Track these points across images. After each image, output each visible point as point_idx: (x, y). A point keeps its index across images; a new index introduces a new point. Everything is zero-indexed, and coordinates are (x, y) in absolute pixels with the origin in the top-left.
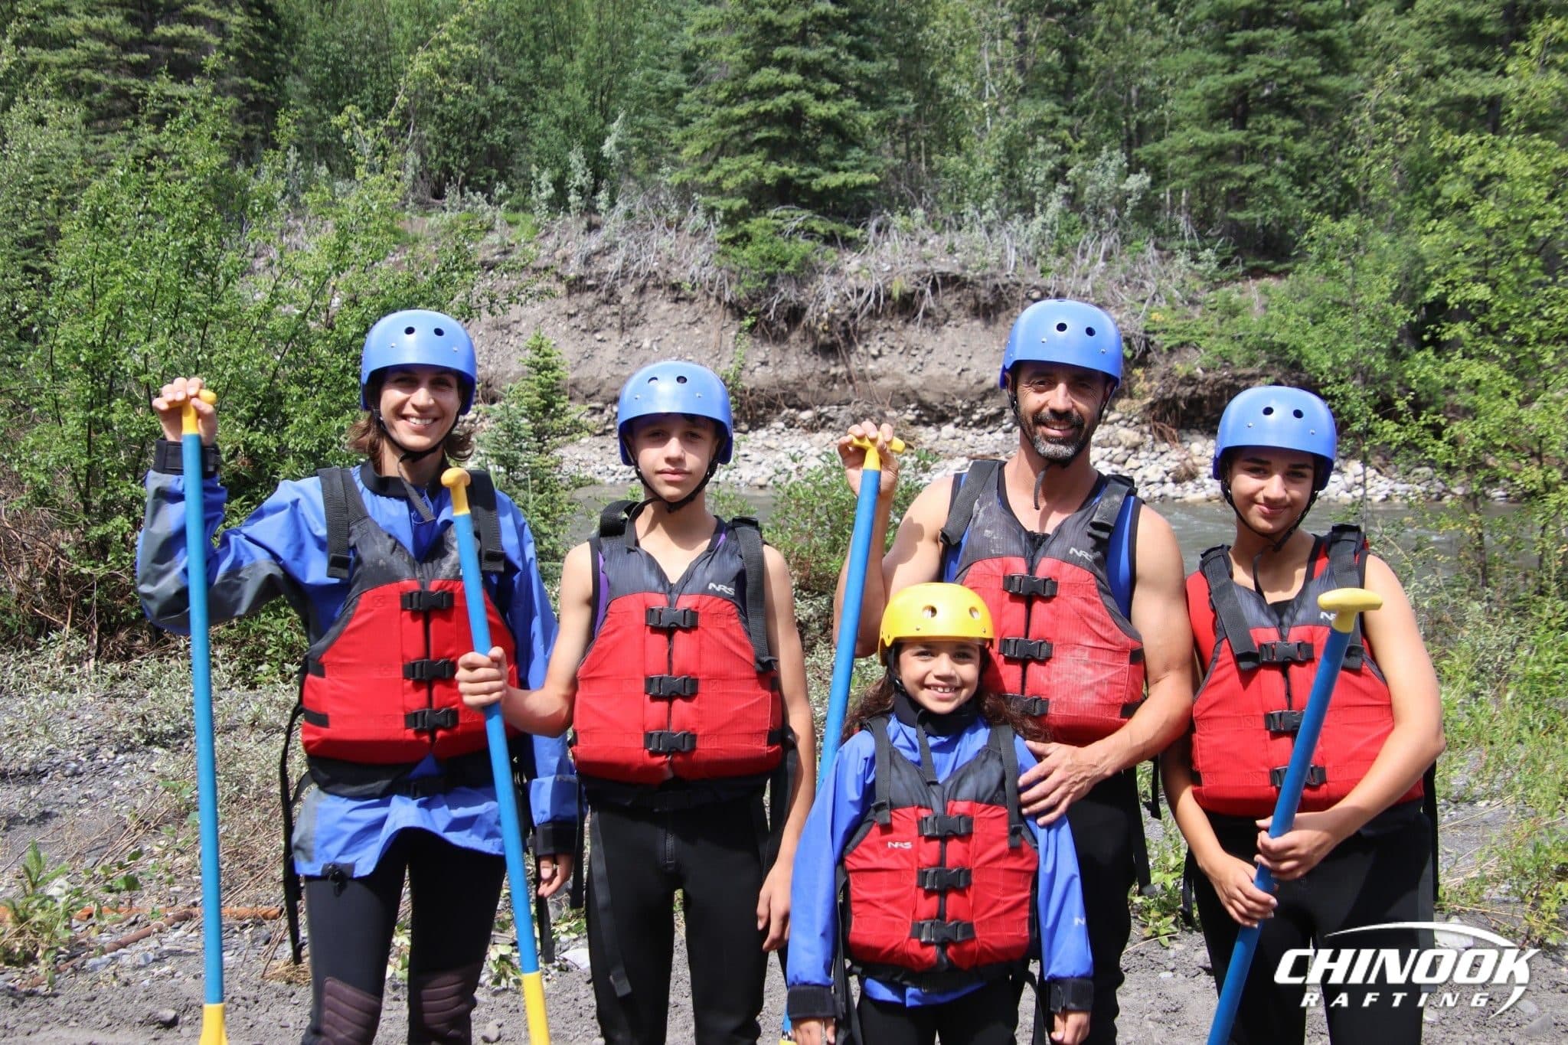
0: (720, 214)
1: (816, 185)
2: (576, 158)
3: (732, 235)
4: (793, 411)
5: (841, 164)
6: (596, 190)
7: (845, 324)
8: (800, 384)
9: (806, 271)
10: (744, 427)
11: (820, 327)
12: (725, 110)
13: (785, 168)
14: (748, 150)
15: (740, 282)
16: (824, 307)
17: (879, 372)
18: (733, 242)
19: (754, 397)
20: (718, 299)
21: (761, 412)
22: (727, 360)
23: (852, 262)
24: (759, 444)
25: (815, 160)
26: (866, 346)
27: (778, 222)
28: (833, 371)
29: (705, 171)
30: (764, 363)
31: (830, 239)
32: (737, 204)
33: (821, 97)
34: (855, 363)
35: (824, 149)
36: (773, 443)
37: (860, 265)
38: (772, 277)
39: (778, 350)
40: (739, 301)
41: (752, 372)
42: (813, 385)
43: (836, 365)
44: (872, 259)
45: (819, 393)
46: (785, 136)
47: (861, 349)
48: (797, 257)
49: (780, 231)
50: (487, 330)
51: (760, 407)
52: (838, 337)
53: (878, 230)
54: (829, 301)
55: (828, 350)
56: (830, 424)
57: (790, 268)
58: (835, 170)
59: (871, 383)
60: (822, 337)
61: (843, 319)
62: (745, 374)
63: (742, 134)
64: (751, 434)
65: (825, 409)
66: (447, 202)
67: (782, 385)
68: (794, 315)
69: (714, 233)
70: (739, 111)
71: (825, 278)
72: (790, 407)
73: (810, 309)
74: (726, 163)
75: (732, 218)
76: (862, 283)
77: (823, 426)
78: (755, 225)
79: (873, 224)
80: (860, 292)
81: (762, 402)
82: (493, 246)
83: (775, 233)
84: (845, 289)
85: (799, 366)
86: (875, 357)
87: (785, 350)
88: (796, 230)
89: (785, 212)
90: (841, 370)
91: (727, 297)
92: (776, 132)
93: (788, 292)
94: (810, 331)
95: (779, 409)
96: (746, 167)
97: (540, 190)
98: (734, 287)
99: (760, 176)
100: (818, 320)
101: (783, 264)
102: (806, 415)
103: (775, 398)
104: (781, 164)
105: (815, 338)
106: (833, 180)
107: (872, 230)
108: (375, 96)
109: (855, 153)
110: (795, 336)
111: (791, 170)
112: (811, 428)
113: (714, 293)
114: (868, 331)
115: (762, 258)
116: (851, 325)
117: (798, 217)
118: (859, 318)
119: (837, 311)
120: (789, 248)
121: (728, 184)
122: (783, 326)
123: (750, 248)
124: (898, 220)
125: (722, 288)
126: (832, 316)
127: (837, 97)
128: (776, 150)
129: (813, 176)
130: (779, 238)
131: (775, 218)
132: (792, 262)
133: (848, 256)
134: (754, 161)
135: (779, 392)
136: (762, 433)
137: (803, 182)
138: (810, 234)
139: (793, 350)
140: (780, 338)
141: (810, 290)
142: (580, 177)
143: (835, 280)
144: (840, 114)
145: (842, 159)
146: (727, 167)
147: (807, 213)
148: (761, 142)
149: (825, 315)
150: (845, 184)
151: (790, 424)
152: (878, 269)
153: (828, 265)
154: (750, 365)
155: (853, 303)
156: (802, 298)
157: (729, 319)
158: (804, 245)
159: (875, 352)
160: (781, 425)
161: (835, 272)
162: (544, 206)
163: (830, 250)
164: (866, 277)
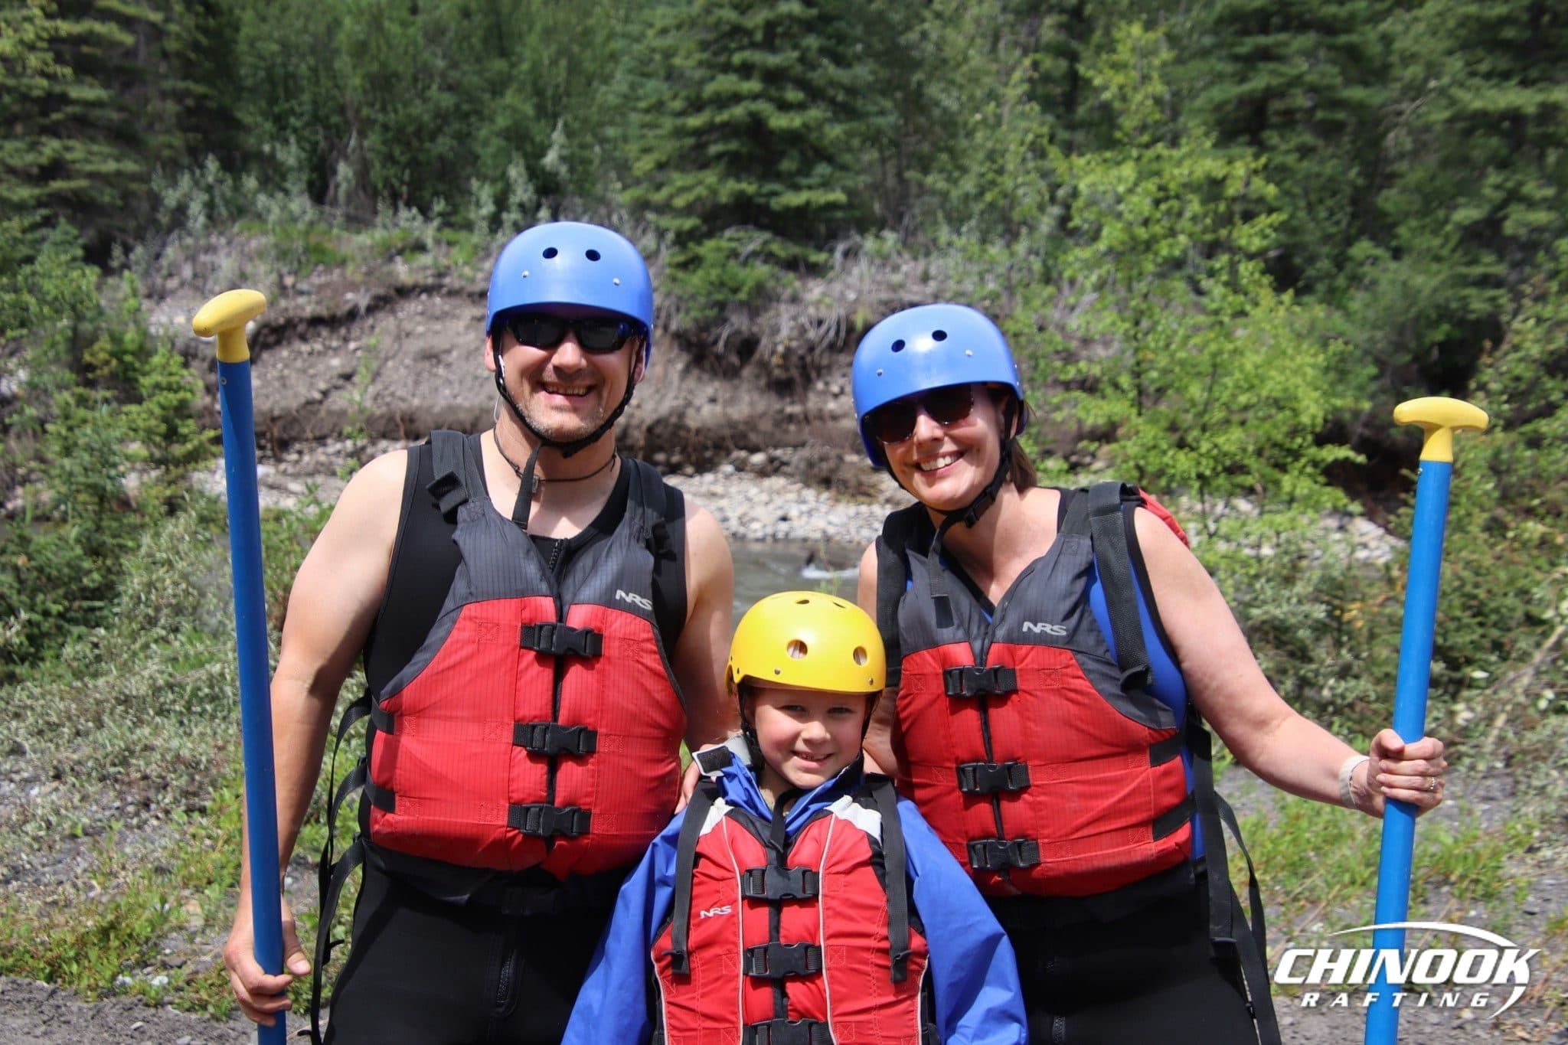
0: (670, 236)
1: (776, 204)
2: (516, 172)
3: (681, 258)
4: (743, 454)
5: (804, 181)
6: (538, 207)
7: (802, 358)
8: (751, 423)
9: (761, 299)
10: (689, 470)
11: (775, 360)
12: (679, 122)
13: (744, 186)
14: (704, 166)
15: (687, 312)
16: (778, 338)
17: (839, 411)
18: (684, 266)
19: (701, 438)
20: (666, 328)
21: (708, 454)
22: (671, 395)
23: (815, 290)
24: (704, 489)
25: (778, 176)
26: (827, 384)
27: (733, 245)
28: (789, 409)
29: (659, 187)
30: (713, 400)
31: (792, 265)
32: (688, 223)
33: (784, 106)
34: (813, 402)
35: (787, 165)
36: (719, 489)
37: (824, 294)
38: (722, 306)
39: (727, 385)
40: (686, 331)
41: (698, 409)
42: (766, 425)
43: (792, 403)
44: (837, 287)
45: (772, 435)
46: (744, 150)
47: (820, 386)
48: (750, 283)
49: (734, 254)
50: (415, 360)
51: (706, 448)
52: (795, 373)
53: (846, 254)
54: (785, 332)
55: (783, 387)
56: (785, 469)
57: (742, 296)
58: (797, 188)
59: (830, 424)
60: (777, 372)
61: (801, 352)
62: (691, 412)
63: (700, 147)
64: (697, 479)
65: (779, 452)
66: (379, 220)
67: (732, 424)
68: (747, 347)
69: (666, 256)
70: (694, 121)
71: (783, 307)
72: (741, 449)
73: (764, 341)
74: (679, 179)
75: (682, 240)
76: (823, 312)
77: (776, 471)
78: (708, 248)
79: (841, 247)
80: (820, 323)
81: (709, 443)
82: (425, 268)
83: (728, 257)
84: (803, 320)
85: (752, 404)
86: (836, 396)
87: (736, 388)
88: (755, 254)
89: (741, 234)
90: (795, 409)
91: (674, 326)
92: (733, 145)
93: (739, 322)
94: (764, 365)
95: (728, 453)
96: (700, 183)
97: (478, 205)
98: (682, 315)
99: (714, 192)
100: (773, 352)
101: (735, 291)
102: (758, 458)
103: (723, 439)
104: (739, 180)
105: (769, 374)
106: (795, 199)
107: (838, 255)
108: (315, 102)
109: (822, 169)
110: (747, 372)
111: (749, 187)
112: (762, 473)
113: (661, 322)
114: (829, 367)
115: (712, 284)
116: (809, 359)
117: (755, 240)
118: (817, 352)
119: (794, 344)
120: (743, 273)
121: (680, 202)
122: (735, 360)
123: (700, 273)
124: (869, 244)
125: (669, 317)
126: (788, 351)
127: (801, 107)
128: (736, 165)
129: (774, 194)
130: (732, 263)
131: (731, 239)
132: (746, 289)
133: (811, 283)
134: (710, 177)
135: (727, 432)
136: (709, 477)
137: (762, 200)
138: (769, 257)
139: (745, 386)
140: (730, 374)
141: (764, 320)
142: (522, 192)
143: (793, 309)
144: (805, 125)
145: (807, 175)
146: (679, 183)
147: (767, 235)
148: (719, 156)
149: (780, 349)
150: (808, 203)
151: (741, 467)
152: (842, 297)
153: (787, 293)
154: (697, 402)
155: (812, 334)
156: (755, 329)
157: (676, 350)
158: (761, 270)
159: (835, 389)
160: (729, 468)
161: (795, 299)
162: (485, 224)
163: (791, 276)
164: (829, 307)
